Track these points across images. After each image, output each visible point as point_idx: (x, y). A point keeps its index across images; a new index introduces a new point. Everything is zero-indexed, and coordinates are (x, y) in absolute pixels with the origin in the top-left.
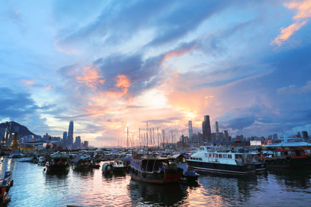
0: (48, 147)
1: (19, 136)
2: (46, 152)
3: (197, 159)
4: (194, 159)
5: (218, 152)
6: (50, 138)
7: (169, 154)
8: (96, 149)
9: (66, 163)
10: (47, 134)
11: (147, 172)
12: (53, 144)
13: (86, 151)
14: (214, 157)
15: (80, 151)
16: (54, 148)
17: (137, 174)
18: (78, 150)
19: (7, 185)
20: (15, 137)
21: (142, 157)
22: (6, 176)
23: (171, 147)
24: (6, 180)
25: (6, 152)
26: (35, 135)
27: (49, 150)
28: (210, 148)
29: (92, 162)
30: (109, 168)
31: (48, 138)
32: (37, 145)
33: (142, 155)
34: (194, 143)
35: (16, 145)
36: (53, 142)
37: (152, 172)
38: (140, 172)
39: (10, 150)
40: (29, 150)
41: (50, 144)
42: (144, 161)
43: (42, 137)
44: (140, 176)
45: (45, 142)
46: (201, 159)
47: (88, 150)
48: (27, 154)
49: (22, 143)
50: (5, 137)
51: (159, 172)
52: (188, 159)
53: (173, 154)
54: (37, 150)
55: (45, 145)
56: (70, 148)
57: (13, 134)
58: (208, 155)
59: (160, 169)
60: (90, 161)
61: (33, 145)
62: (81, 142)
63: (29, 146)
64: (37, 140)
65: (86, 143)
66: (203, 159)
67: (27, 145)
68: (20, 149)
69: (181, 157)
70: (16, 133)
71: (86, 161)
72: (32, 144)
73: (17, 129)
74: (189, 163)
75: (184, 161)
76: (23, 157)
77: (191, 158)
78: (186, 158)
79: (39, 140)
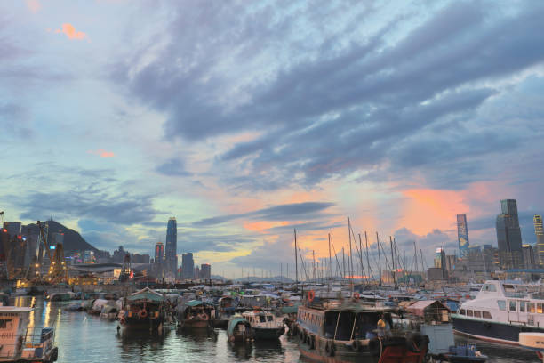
0: (124, 277)
1: (65, 252)
2: (121, 288)
3: (477, 313)
4: (469, 312)
5: (535, 297)
6: (128, 257)
7: (408, 299)
8: (229, 283)
9: (157, 314)
10: (121, 248)
11: (335, 341)
12: (134, 270)
13: (207, 288)
14: (522, 310)
15: (192, 288)
16: (136, 280)
17: (313, 348)
18: (187, 286)
19: (44, 357)
20: (58, 254)
21: (325, 305)
22: (43, 339)
23: (412, 280)
24: (41, 346)
25: (40, 288)
26: (96, 251)
27: (127, 284)
28: (511, 287)
29: (213, 313)
30: (242, 329)
31: (123, 257)
32: (102, 273)
33: (327, 300)
34: (475, 272)
35: (59, 273)
36: (134, 265)
37: (350, 342)
38: (320, 342)
39: (47, 283)
40: (86, 284)
41: (128, 271)
42: (331, 316)
43: (112, 254)
44: (321, 352)
45: (118, 266)
46: (486, 314)
47: (210, 285)
48: (83, 290)
49: (71, 267)
50: (37, 254)
51: (366, 342)
52: (455, 312)
53: (417, 300)
54: (102, 283)
55: (117, 272)
56: (170, 279)
57: (53, 248)
58: (507, 306)
59: (368, 335)
60: (208, 311)
61: (94, 271)
62: (195, 266)
63: (86, 276)
64: (100, 261)
65: (206, 268)
66: (492, 315)
67: (81, 272)
68: (67, 282)
69: (437, 307)
70: (59, 246)
71: (200, 312)
72: (91, 270)
73: (60, 237)
74: (458, 323)
75: (445, 317)
76: (72, 299)
77: (462, 312)
78: (449, 311)
79: (105, 261)
